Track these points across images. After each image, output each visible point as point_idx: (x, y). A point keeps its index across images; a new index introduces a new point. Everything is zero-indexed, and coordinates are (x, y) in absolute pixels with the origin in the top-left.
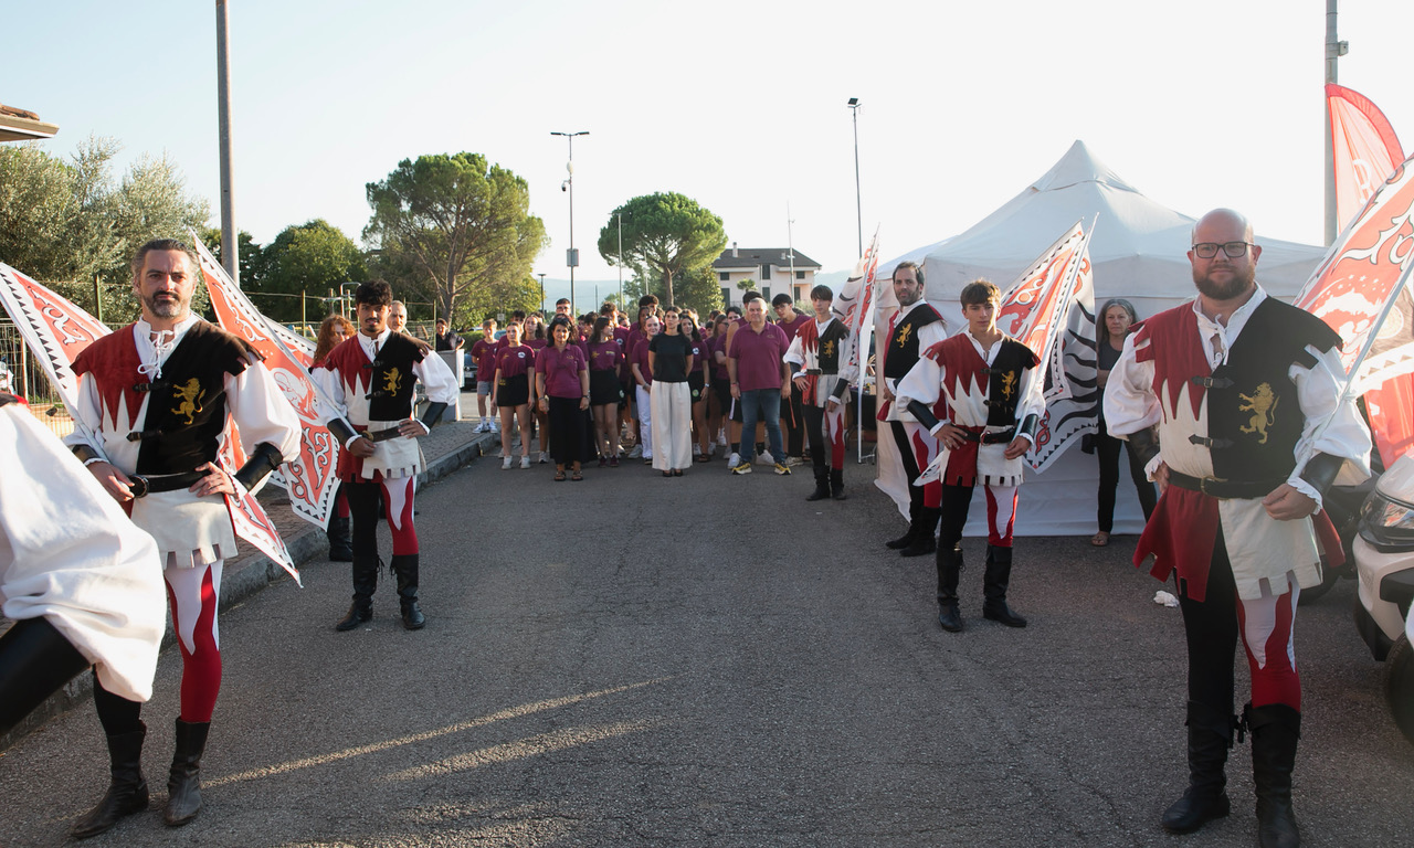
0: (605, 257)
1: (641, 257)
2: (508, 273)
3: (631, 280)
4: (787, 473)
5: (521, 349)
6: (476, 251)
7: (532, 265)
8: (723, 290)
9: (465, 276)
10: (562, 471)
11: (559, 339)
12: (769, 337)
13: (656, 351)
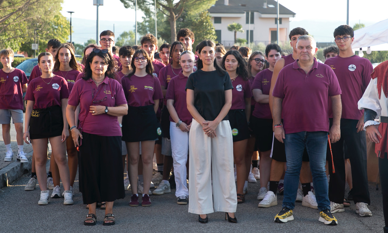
2: (42, 10)
3: (141, 21)
4: (333, 224)
5: (54, 80)
7: (62, 5)
8: (216, 31)
9: (5, 11)
10: (93, 214)
11: (97, 72)
12: (318, 76)
13: (194, 88)
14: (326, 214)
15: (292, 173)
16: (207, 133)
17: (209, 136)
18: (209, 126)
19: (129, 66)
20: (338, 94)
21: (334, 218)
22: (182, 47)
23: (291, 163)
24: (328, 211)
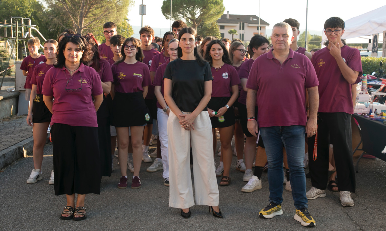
0: (165, 15)
1: (182, 16)
4: (312, 226)
6: (95, 6)
8: (221, 34)
9: (89, 19)
10: (70, 207)
11: (70, 59)
12: (293, 67)
13: (172, 77)
14: (304, 213)
15: (273, 168)
16: (184, 126)
17: (186, 129)
18: (186, 119)
19: (120, 54)
20: (315, 85)
21: (312, 219)
22: (173, 37)
23: (270, 157)
24: (306, 211)
